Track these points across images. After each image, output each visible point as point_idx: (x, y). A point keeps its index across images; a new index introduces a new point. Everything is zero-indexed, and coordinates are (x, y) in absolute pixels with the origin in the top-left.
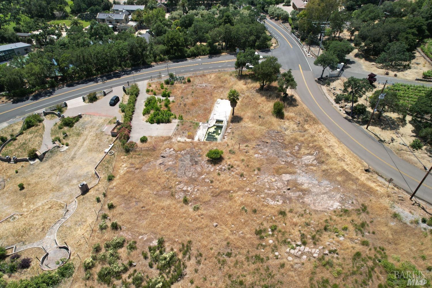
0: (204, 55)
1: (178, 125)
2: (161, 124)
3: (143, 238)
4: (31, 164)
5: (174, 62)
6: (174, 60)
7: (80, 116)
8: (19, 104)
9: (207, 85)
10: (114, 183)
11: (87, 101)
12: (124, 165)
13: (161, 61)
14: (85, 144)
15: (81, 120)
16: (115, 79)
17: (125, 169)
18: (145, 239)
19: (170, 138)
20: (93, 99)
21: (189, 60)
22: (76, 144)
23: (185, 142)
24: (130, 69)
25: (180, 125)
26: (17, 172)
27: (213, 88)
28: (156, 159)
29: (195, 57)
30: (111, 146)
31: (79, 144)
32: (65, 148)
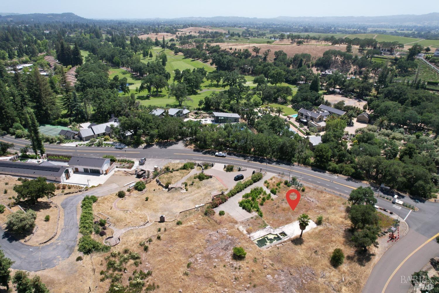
0: (345, 175)
1: (252, 218)
2: (244, 210)
3: (147, 264)
4: (163, 190)
5: (312, 170)
6: (314, 168)
7: (211, 177)
8: (196, 153)
9: (314, 201)
10: (179, 227)
11: (226, 169)
12: (194, 221)
13: (304, 165)
14: (196, 195)
15: (210, 179)
16: (258, 163)
17: (193, 224)
18: (147, 266)
19: (236, 223)
20: (229, 169)
21: (327, 174)
22: (191, 192)
23: (241, 233)
24: (275, 160)
25: (254, 219)
26: (154, 190)
27: (316, 205)
28: (213, 230)
29: (334, 173)
30: (202, 205)
31: (193, 193)
32: (185, 191)
